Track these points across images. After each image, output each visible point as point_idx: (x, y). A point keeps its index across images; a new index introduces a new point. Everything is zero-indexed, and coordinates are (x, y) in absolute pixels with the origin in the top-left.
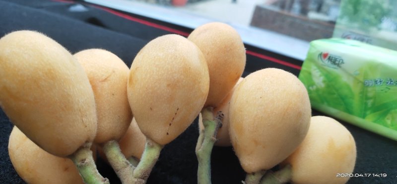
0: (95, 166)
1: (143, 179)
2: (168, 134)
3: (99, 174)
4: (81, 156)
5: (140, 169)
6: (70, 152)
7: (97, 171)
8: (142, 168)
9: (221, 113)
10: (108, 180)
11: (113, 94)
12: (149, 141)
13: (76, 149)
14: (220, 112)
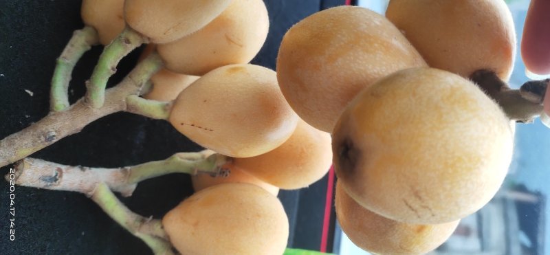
0: (125, 55)
1: (127, 108)
2: (182, 124)
3: (118, 61)
4: (132, 37)
5: (137, 102)
6: (133, 25)
7: (121, 58)
8: (139, 104)
9: (228, 173)
10: (114, 72)
11: (215, 52)
12: (171, 104)
13: (138, 30)
14: (230, 172)
